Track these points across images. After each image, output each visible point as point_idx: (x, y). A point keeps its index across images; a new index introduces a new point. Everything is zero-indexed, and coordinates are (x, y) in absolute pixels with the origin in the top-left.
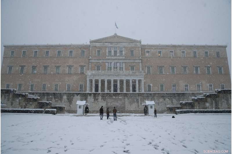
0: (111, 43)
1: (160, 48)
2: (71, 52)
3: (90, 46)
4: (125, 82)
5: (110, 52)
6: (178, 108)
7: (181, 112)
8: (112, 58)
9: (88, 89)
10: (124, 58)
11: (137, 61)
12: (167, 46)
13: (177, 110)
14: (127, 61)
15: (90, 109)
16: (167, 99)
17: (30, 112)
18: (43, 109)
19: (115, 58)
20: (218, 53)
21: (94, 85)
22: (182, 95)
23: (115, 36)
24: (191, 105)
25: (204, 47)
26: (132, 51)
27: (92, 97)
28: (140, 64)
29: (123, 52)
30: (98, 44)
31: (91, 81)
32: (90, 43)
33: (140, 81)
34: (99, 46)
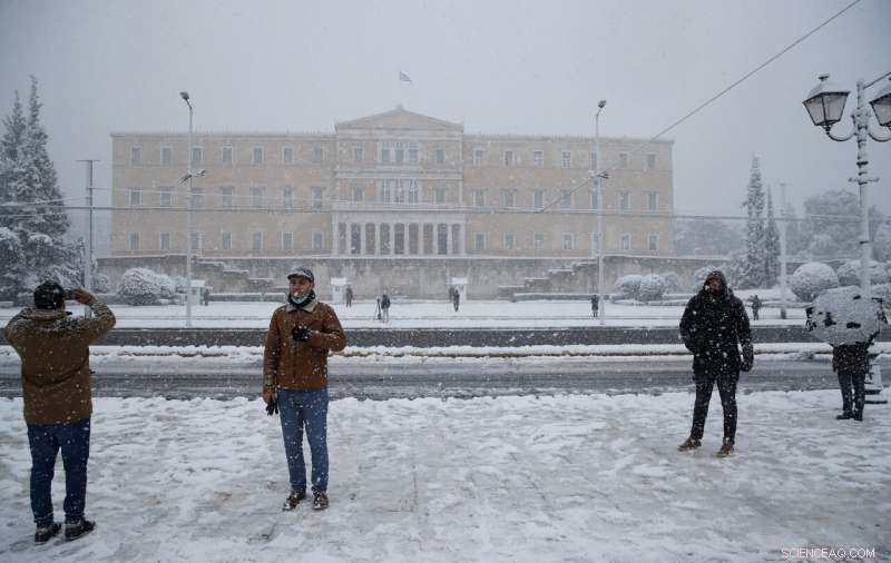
0: (390, 130)
1: (510, 144)
2: (287, 152)
3: (334, 137)
4: (421, 229)
5: (386, 153)
6: (520, 290)
7: (524, 298)
8: (393, 168)
9: (336, 245)
10: (420, 168)
11: (452, 177)
12: (528, 139)
13: (516, 295)
14: (429, 177)
15: (354, 292)
16: (504, 273)
17: (231, 299)
18: (259, 294)
19: (399, 168)
20: (651, 159)
21: (349, 237)
22: (533, 265)
23: (400, 112)
24: (546, 285)
25: (619, 142)
26: (440, 153)
27: (351, 267)
28: (460, 184)
29: (420, 155)
30: (355, 134)
31: (342, 227)
32: (336, 129)
33: (456, 228)
34: (357, 137)
